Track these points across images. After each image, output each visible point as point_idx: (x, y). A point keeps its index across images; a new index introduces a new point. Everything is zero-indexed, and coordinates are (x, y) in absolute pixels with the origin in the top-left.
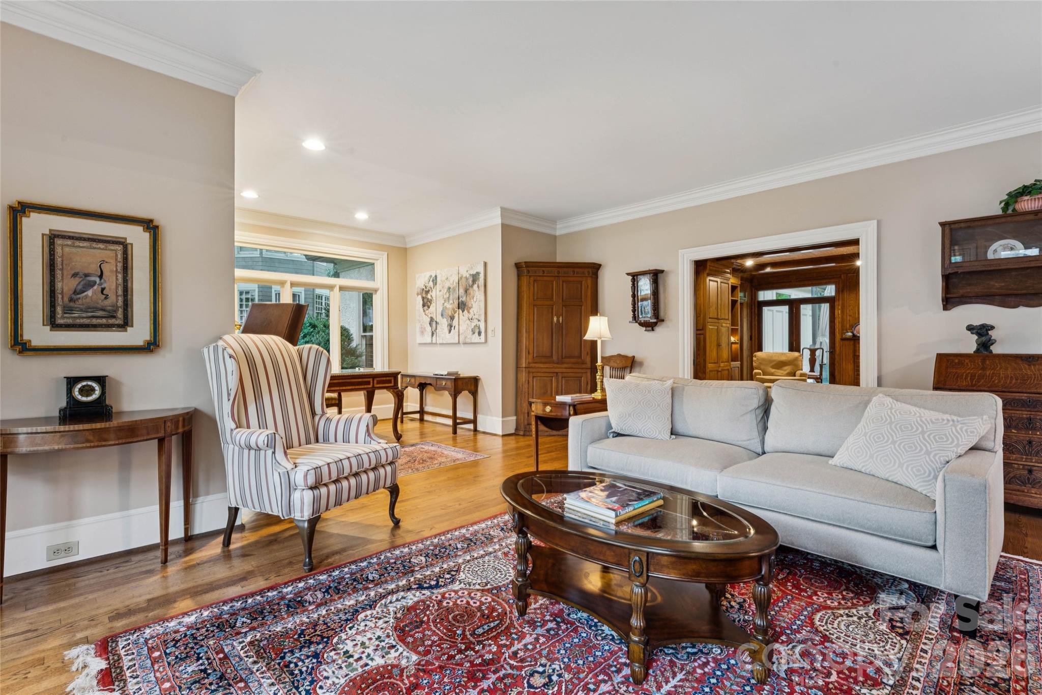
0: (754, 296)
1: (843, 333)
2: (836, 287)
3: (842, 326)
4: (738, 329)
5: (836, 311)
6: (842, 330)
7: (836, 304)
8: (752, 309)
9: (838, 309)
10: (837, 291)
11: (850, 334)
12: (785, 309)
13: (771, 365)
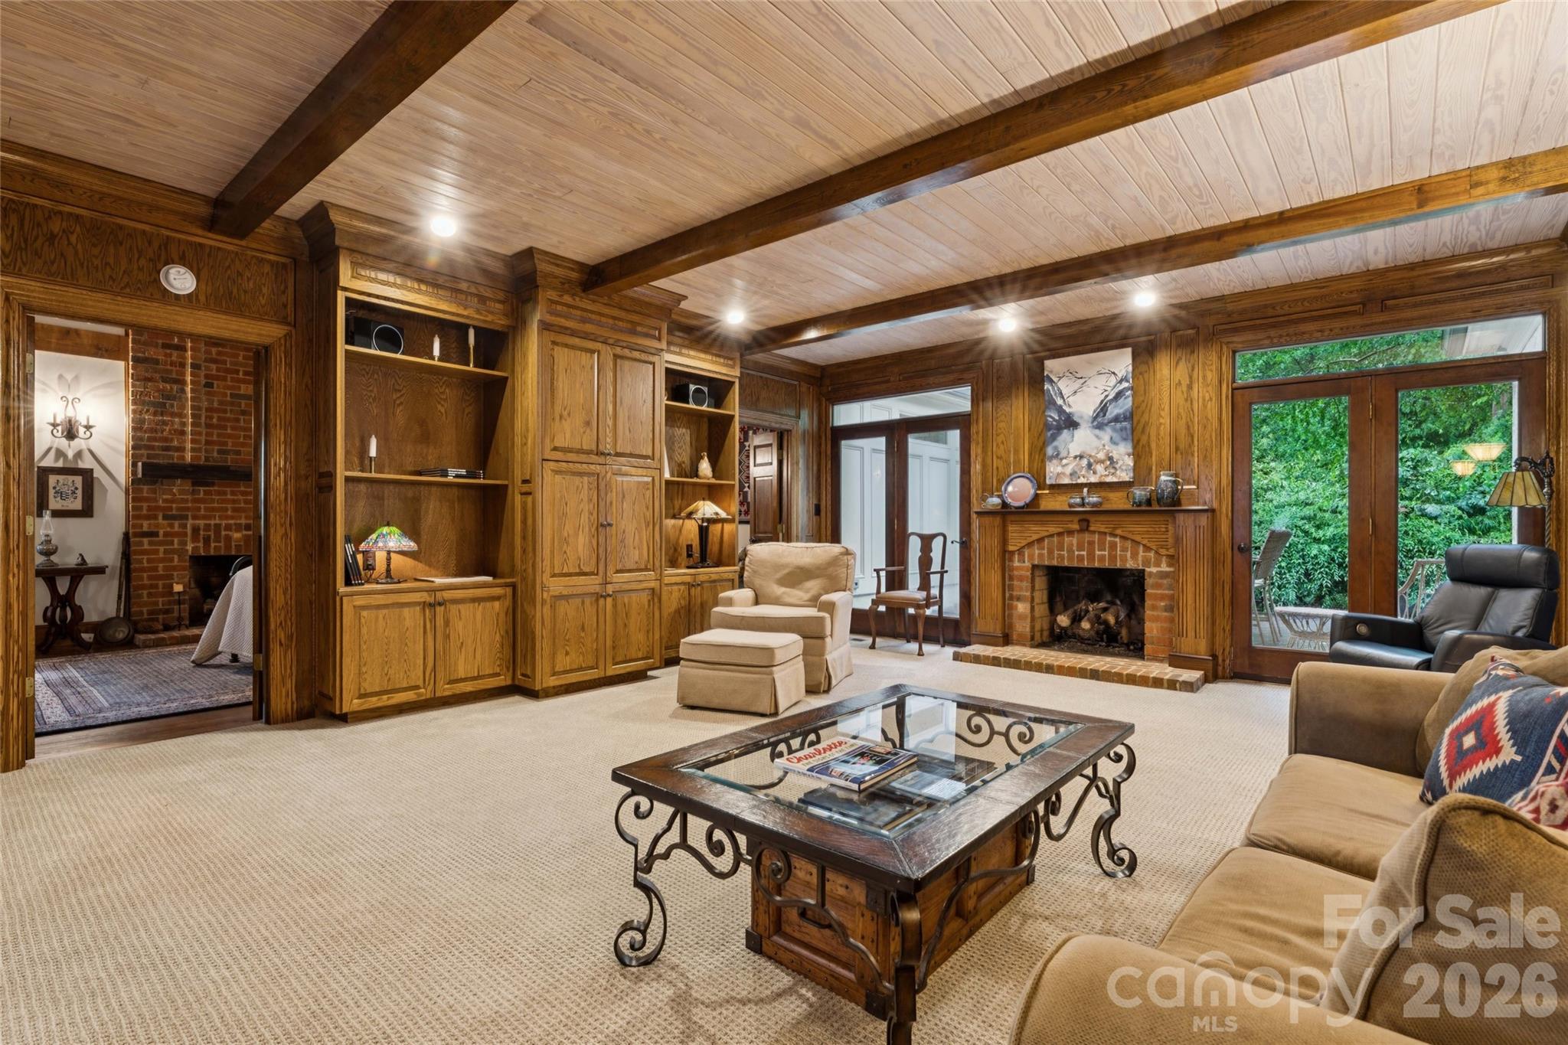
0: (824, 417)
1: (984, 499)
2: (973, 391)
3: (984, 482)
4: (733, 486)
5: (973, 447)
6: (984, 491)
7: (973, 429)
8: (820, 445)
9: (978, 443)
10: (975, 400)
11: (996, 500)
12: (880, 442)
13: (779, 575)
